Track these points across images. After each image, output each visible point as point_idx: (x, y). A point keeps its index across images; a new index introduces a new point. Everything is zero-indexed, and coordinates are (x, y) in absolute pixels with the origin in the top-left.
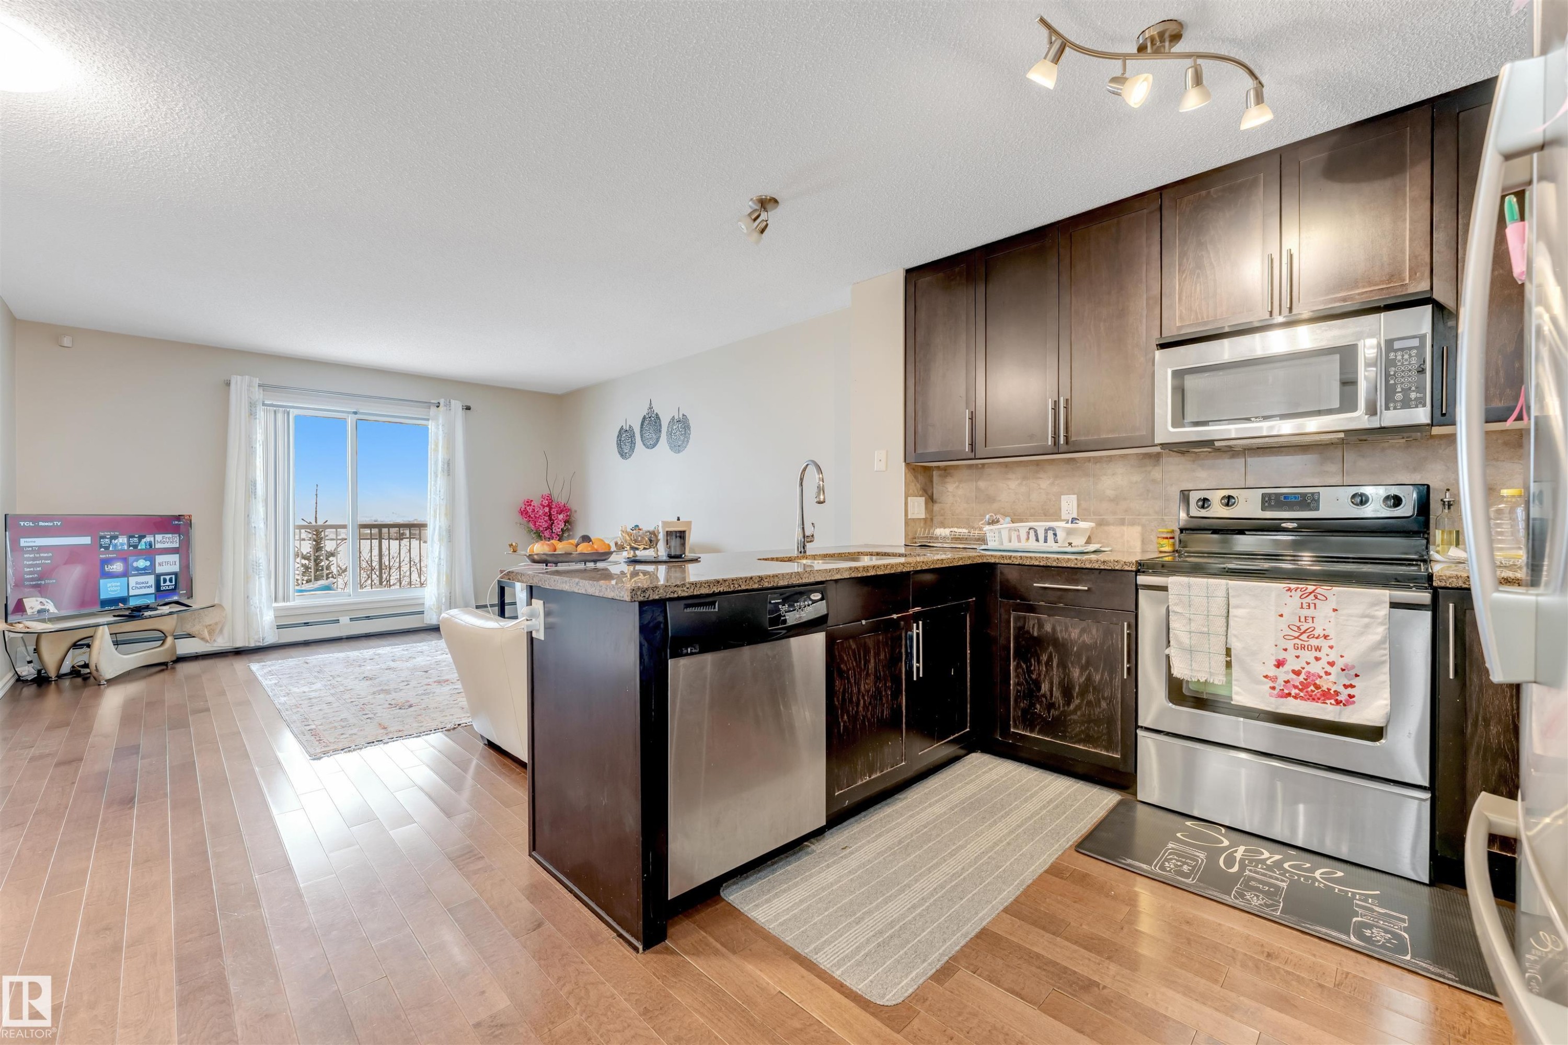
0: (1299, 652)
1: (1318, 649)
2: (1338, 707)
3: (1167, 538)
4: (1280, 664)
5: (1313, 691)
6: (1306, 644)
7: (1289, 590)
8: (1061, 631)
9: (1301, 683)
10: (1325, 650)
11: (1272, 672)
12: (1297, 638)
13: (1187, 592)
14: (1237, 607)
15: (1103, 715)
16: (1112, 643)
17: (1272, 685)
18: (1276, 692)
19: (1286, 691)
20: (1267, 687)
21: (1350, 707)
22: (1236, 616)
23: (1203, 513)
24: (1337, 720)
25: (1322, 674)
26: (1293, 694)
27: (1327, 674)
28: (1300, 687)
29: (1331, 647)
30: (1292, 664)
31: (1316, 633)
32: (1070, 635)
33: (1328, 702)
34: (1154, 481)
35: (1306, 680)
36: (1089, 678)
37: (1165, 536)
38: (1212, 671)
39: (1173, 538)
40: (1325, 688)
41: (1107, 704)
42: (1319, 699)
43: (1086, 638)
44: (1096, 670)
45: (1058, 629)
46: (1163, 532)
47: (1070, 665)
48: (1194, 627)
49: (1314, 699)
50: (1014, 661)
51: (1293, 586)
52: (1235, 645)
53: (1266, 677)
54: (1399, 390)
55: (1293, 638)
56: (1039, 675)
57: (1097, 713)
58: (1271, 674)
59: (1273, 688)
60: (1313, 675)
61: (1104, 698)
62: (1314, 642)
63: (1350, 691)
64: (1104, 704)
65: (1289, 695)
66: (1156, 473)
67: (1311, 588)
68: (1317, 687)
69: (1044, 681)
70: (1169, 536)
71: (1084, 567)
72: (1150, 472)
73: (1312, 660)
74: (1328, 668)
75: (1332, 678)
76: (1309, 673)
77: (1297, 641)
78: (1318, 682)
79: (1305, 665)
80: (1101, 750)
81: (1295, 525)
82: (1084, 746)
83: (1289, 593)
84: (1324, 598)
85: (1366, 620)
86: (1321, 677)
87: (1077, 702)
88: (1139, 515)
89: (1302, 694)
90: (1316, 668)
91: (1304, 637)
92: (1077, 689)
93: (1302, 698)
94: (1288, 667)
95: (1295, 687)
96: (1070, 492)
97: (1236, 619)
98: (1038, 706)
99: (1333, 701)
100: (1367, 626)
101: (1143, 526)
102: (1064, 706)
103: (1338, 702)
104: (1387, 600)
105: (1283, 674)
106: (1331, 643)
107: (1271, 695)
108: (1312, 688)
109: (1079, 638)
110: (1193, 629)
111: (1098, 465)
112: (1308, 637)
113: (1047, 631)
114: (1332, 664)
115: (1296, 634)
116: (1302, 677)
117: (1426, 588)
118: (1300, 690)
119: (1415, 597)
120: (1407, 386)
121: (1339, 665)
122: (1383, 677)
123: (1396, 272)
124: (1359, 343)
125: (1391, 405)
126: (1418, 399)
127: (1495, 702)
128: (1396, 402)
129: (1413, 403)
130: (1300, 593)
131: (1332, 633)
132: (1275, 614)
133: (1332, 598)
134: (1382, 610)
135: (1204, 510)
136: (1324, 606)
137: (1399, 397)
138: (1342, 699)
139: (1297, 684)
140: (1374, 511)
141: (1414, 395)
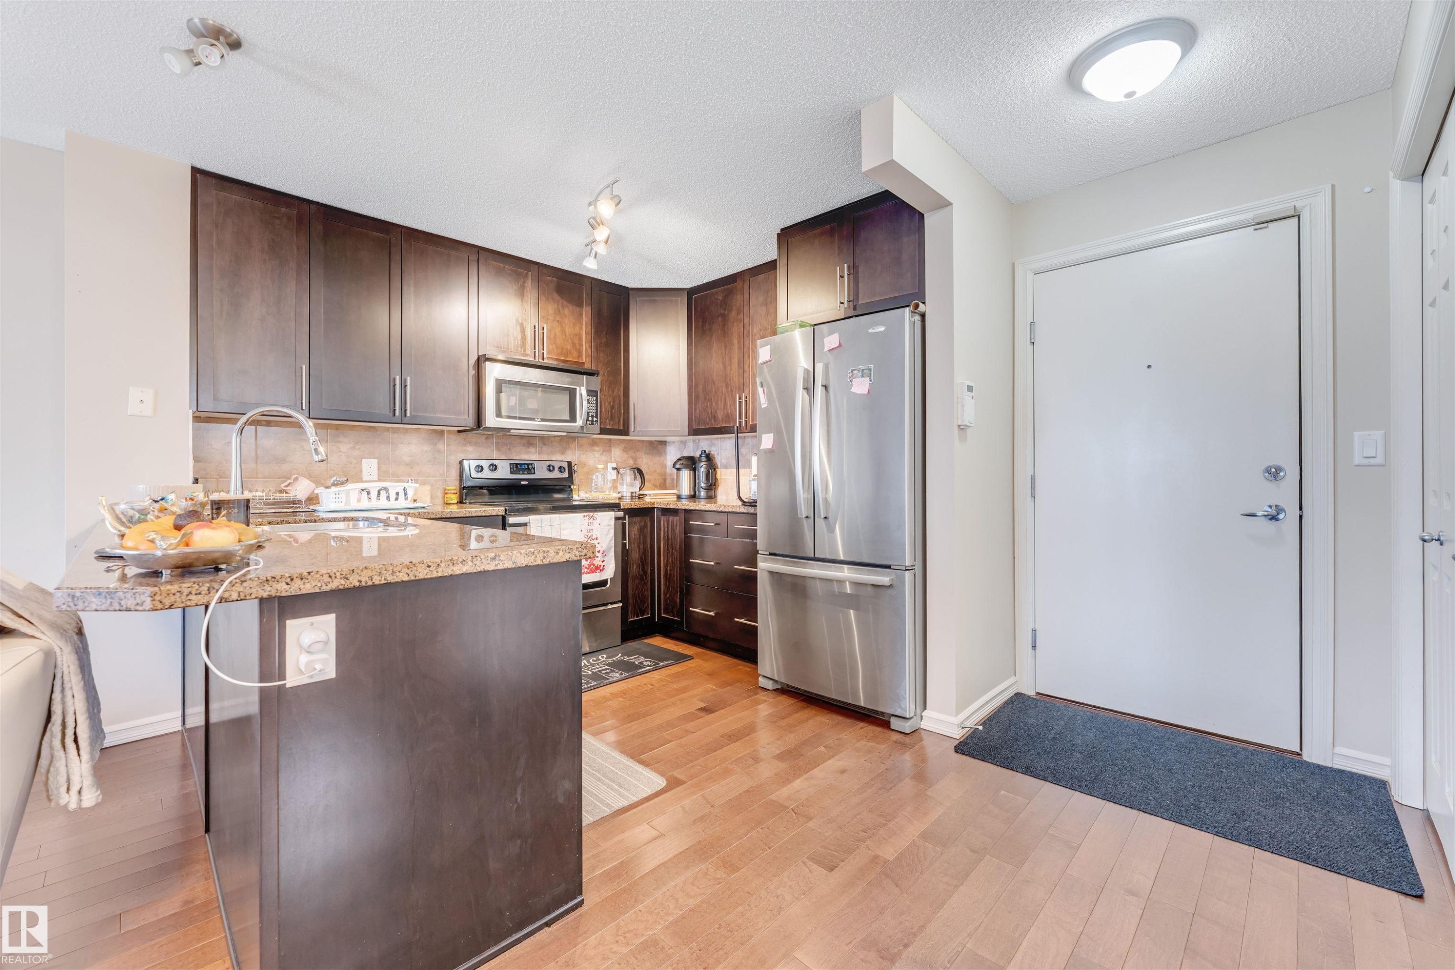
1: (594, 545)
2: (601, 573)
3: (454, 493)
5: (592, 568)
6: (590, 544)
7: (584, 516)
9: (588, 565)
12: (587, 541)
13: (540, 525)
14: (564, 529)
21: (604, 572)
22: (563, 535)
23: (479, 475)
24: (599, 581)
25: (595, 558)
26: (585, 572)
29: (599, 543)
31: (593, 537)
33: (597, 571)
34: (439, 451)
35: (590, 563)
37: (453, 492)
39: (457, 493)
40: (597, 566)
42: (594, 571)
46: (451, 489)
51: (585, 514)
54: (590, 415)
60: (593, 559)
62: (593, 542)
63: (604, 564)
66: (441, 446)
67: (591, 514)
68: (594, 565)
71: (471, 515)
72: (436, 444)
74: (598, 554)
75: (599, 559)
78: (594, 562)
81: (527, 483)
83: (584, 518)
84: (596, 519)
85: (609, 527)
88: (428, 477)
89: (588, 571)
93: (589, 573)
95: (586, 568)
96: (371, 456)
99: (599, 571)
100: (609, 530)
101: (432, 485)
103: (601, 570)
104: (614, 517)
106: (598, 541)
108: (592, 566)
111: (396, 436)
114: (599, 552)
117: (620, 510)
118: (588, 569)
119: (621, 514)
120: (593, 414)
121: (601, 552)
122: (612, 554)
123: (580, 355)
124: (578, 388)
125: (588, 422)
126: (596, 421)
127: (635, 556)
128: (589, 421)
129: (594, 423)
130: (588, 518)
131: (598, 536)
132: (579, 530)
133: (598, 519)
134: (613, 522)
135: (480, 473)
136: (596, 523)
137: (590, 419)
138: (601, 568)
139: (587, 566)
140: (556, 474)
141: (595, 419)
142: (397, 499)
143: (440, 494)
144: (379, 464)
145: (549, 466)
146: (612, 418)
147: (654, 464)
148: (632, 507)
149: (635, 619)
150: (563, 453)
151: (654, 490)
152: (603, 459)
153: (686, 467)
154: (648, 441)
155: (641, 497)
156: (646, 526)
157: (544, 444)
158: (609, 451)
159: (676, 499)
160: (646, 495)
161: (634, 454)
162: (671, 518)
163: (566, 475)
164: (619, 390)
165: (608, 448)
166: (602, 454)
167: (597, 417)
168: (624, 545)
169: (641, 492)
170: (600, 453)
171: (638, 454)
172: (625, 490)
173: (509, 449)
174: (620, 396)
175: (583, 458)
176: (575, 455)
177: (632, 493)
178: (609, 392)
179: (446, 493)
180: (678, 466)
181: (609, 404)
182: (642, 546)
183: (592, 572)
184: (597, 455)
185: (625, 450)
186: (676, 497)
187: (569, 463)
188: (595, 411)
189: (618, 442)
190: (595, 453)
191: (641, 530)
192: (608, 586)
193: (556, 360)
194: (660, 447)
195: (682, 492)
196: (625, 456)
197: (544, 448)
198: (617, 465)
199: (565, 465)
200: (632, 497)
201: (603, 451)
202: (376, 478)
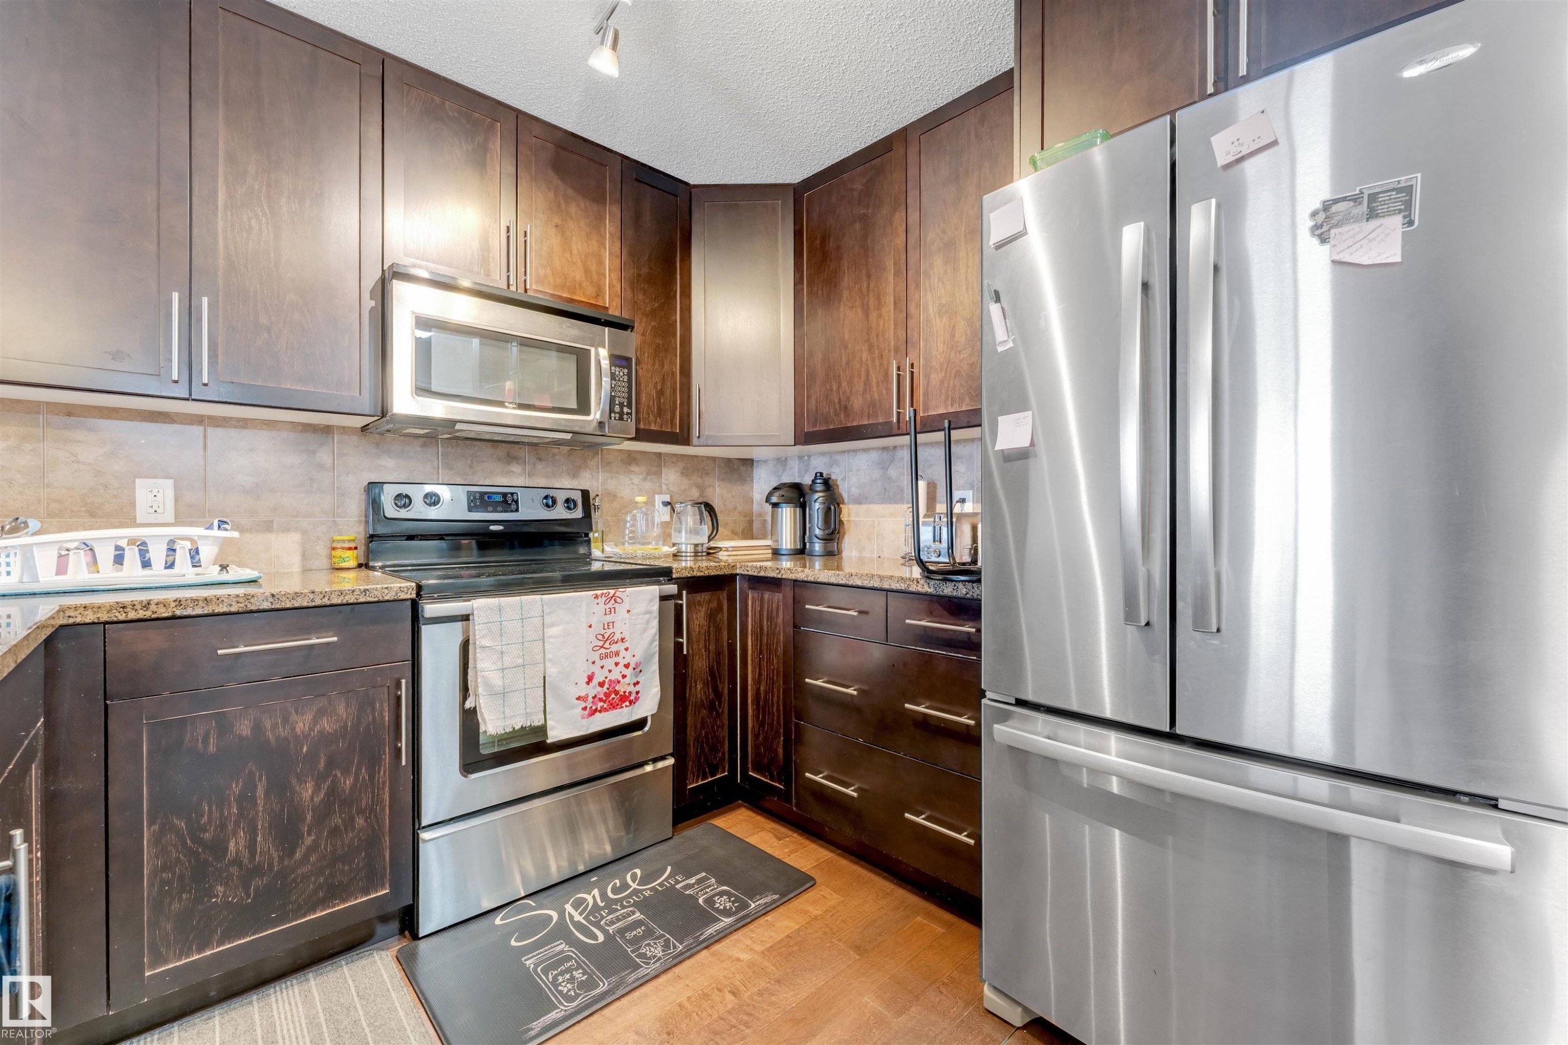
0: (604, 662)
1: (617, 654)
2: (631, 707)
3: (350, 549)
4: (590, 679)
5: (613, 699)
6: (608, 651)
7: (596, 597)
8: (274, 726)
9: (605, 694)
10: (623, 653)
11: (583, 690)
12: (602, 647)
13: (500, 615)
14: (552, 625)
15: (359, 840)
16: (374, 718)
17: (584, 705)
18: (586, 712)
19: (594, 708)
20: (579, 711)
21: (637, 703)
22: (550, 637)
23: (403, 514)
24: (630, 721)
25: (620, 678)
26: (599, 708)
27: (624, 676)
28: (604, 698)
29: (627, 649)
30: (598, 678)
31: (615, 638)
32: (293, 729)
33: (624, 705)
34: (320, 466)
35: (608, 689)
36: (333, 792)
37: (347, 545)
38: (529, 710)
39: (356, 548)
40: (622, 693)
41: (366, 821)
42: (617, 705)
43: (326, 725)
44: (346, 772)
45: (268, 724)
46: (343, 541)
47: (294, 782)
48: (507, 661)
49: (614, 707)
50: (151, 823)
51: (599, 592)
52: (552, 671)
53: (578, 698)
54: (617, 402)
55: (599, 648)
56: (223, 826)
57: (347, 842)
58: (583, 694)
59: (585, 709)
60: (614, 682)
61: (360, 812)
62: (614, 648)
63: (638, 688)
64: (360, 821)
65: (596, 710)
66: (324, 456)
67: (612, 592)
68: (616, 693)
69: (235, 833)
70: (353, 545)
71: (328, 603)
72: (314, 452)
73: (613, 667)
74: (625, 671)
75: (627, 680)
76: (610, 681)
77: (603, 651)
78: (617, 688)
79: (607, 674)
80: (356, 898)
81: (501, 528)
82: (322, 911)
83: (596, 601)
84: (621, 601)
85: (647, 616)
86: (619, 682)
87: (309, 841)
88: (296, 517)
89: (605, 706)
90: (615, 675)
91: (607, 645)
92: (309, 817)
93: (606, 710)
94: (595, 681)
95: (601, 700)
96: (158, 473)
97: (551, 640)
98: (220, 889)
99: (628, 703)
100: (648, 622)
101: (304, 532)
102: (281, 860)
103: (631, 702)
104: (658, 594)
105: (593, 690)
106: (626, 645)
107: (583, 718)
108: (613, 696)
109: (312, 729)
110: (506, 664)
112: (610, 644)
113: (240, 737)
114: (627, 666)
115: (601, 643)
116: (606, 686)
117: (671, 580)
118: (604, 702)
119: (672, 589)
120: (622, 400)
121: (632, 665)
122: (655, 666)
123: (599, 293)
124: (593, 350)
125: (613, 415)
126: (628, 414)
127: (700, 665)
128: (615, 413)
129: (625, 417)
130: (604, 599)
131: (627, 635)
132: (585, 625)
133: (626, 600)
134: (655, 607)
135: (403, 511)
136: (621, 609)
137: (617, 409)
138: (632, 698)
139: (602, 696)
140: (560, 513)
141: (626, 410)
142: (170, 565)
143: (322, 550)
144: (177, 488)
145: (546, 497)
146: (660, 412)
147: (733, 497)
148: (695, 574)
149: (700, 783)
150: (574, 476)
151: (733, 539)
152: (647, 487)
153: (788, 502)
154: (724, 458)
155: (711, 553)
156: (719, 608)
157: (540, 459)
158: (659, 474)
159: (770, 556)
160: (720, 549)
161: (699, 480)
162: (767, 595)
163: (578, 514)
164: (673, 363)
165: (655, 469)
166: (645, 479)
167: (630, 406)
168: (678, 646)
169: (712, 544)
170: (641, 477)
171: (707, 481)
172: (683, 540)
173: (471, 467)
174: (673, 374)
175: (612, 485)
176: (598, 480)
177: (696, 545)
178: (654, 365)
179: (334, 549)
180: (774, 499)
181: (655, 387)
182: (712, 647)
183: (613, 706)
184: (636, 480)
185: (685, 473)
186: (770, 551)
187: (585, 494)
188: (626, 395)
189: (674, 460)
190: (632, 476)
191: (712, 616)
192: (646, 729)
193: (553, 295)
194: (743, 468)
195: (782, 545)
196: (685, 483)
197: (540, 466)
198: (671, 496)
199: (578, 497)
200: (696, 554)
201: (648, 474)
202: (170, 516)
